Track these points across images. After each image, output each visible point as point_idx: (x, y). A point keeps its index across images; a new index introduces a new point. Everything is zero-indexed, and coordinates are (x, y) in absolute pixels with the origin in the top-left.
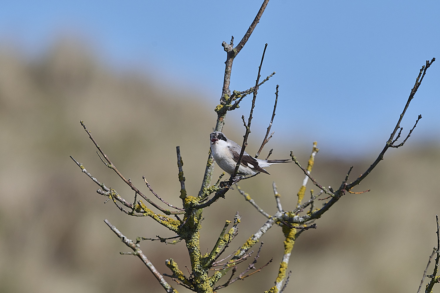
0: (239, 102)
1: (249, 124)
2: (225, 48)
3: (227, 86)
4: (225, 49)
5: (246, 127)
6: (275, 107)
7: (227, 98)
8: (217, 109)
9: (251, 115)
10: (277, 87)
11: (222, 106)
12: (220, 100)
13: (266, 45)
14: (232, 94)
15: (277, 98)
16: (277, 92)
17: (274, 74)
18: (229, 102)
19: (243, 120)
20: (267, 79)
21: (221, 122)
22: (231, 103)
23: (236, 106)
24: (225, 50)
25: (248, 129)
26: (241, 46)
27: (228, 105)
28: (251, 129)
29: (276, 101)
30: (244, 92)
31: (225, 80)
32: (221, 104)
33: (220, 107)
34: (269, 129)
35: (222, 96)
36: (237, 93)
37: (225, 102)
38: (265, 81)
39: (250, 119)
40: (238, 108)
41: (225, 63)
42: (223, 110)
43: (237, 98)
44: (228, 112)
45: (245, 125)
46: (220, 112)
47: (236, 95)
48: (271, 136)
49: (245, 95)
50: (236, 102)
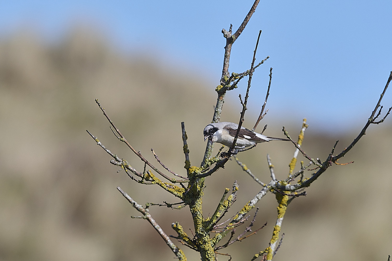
0: (237, 83)
1: (246, 102)
2: (224, 35)
3: (226, 69)
4: (225, 36)
5: (243, 105)
6: (269, 87)
7: (227, 79)
8: (218, 89)
9: (247, 94)
10: (271, 70)
11: (222, 87)
12: (221, 81)
13: (260, 32)
14: (231, 75)
15: (270, 79)
16: (271, 74)
17: (268, 58)
18: (228, 82)
19: (240, 98)
20: (262, 63)
21: (221, 101)
22: (230, 84)
23: (234, 86)
25: (244, 107)
26: (239, 33)
27: (227, 85)
28: (247, 106)
29: (270, 82)
31: (224, 63)
32: (221, 84)
33: (220, 87)
34: (263, 107)
35: (222, 78)
36: (235, 75)
37: (225, 83)
38: (260, 64)
39: (246, 98)
40: (236, 88)
41: (225, 48)
42: (223, 90)
43: (235, 79)
44: (227, 91)
45: (242, 103)
46: (220, 92)
47: (235, 77)
48: (266, 114)
49: (242, 77)
50: (234, 82)
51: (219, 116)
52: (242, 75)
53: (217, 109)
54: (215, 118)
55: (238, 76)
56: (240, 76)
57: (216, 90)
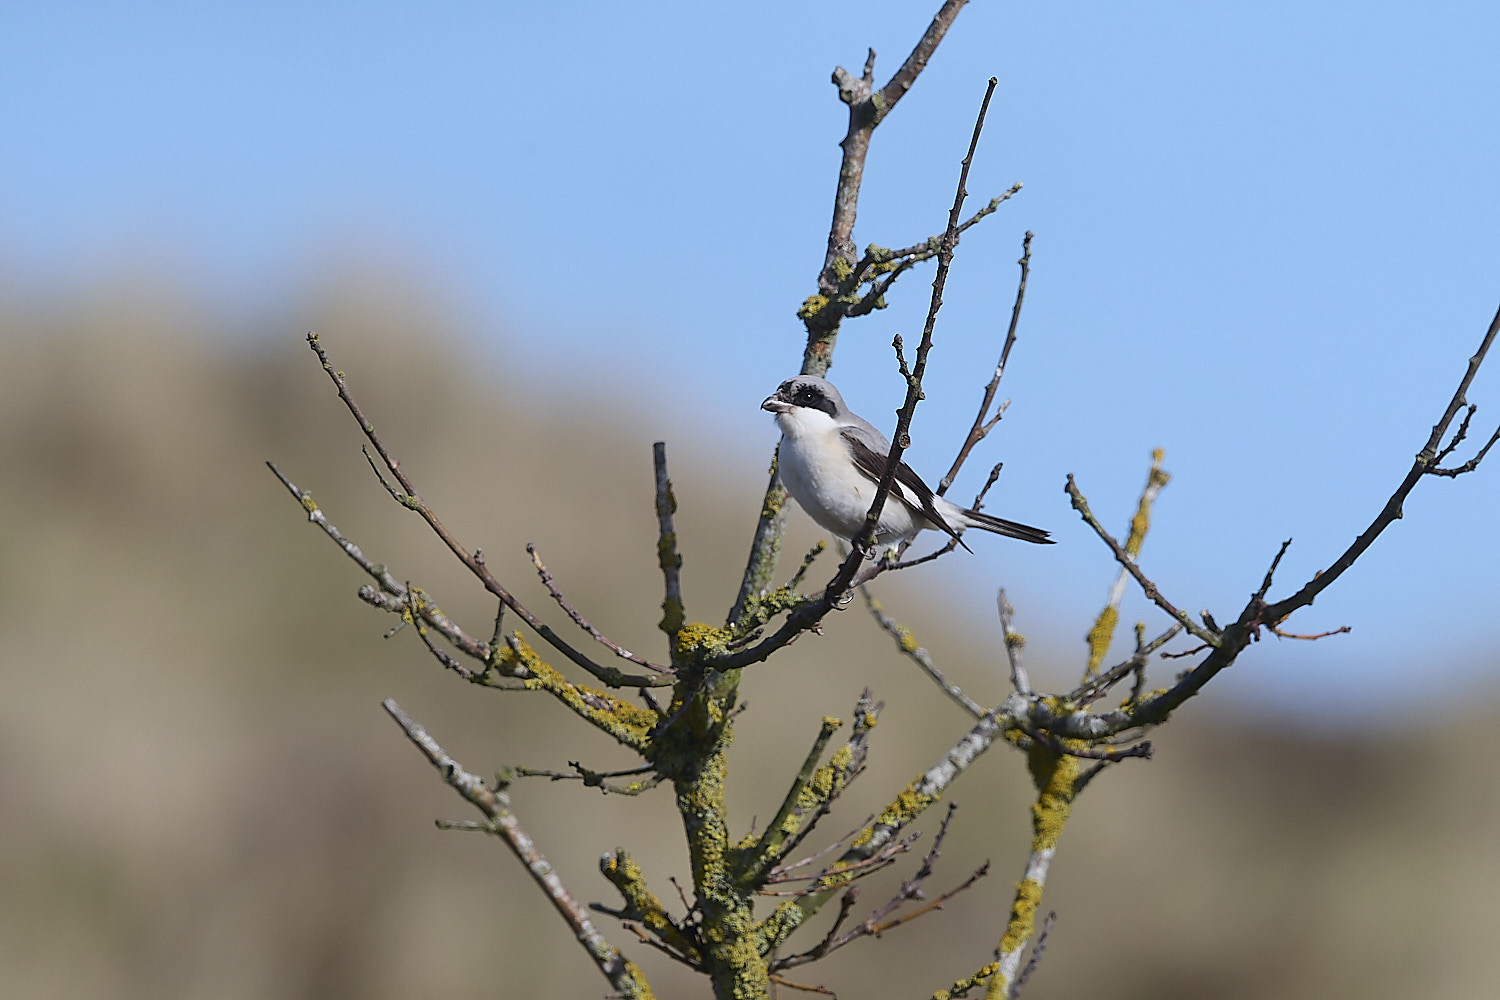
0: (884, 288)
1: (920, 367)
2: (841, 92)
3: (844, 228)
4: (844, 96)
5: (908, 378)
6: (1016, 309)
7: (845, 271)
8: (807, 311)
9: (927, 337)
10: (1027, 240)
11: (824, 301)
12: (819, 279)
13: (992, 85)
14: (861, 256)
15: (1023, 279)
16: (1027, 256)
17: (1015, 190)
18: (850, 285)
19: (899, 352)
20: (992, 209)
21: (820, 360)
22: (856, 291)
23: (875, 300)
24: (842, 99)
25: (914, 387)
26: (902, 85)
27: (847, 296)
28: (925, 385)
29: (1019, 291)
30: (904, 253)
31: (837, 206)
32: (822, 292)
33: (817, 303)
34: (990, 391)
35: (825, 265)
36: (880, 256)
37: (837, 287)
38: (984, 215)
39: (923, 350)
40: (881, 308)
41: (841, 144)
42: (828, 314)
43: (880, 272)
44: (844, 321)
45: (903, 371)
46: (816, 323)
47: (877, 263)
48: (998, 418)
49: (908, 264)
50: (874, 286)
52: (906, 258)
55: (890, 259)
56: (898, 260)
57: (800, 315)
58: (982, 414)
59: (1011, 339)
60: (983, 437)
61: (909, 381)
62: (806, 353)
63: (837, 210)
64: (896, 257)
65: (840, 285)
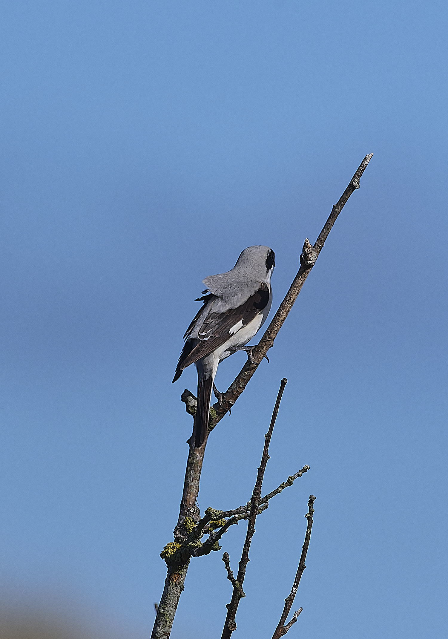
0: (218, 536)
1: (241, 575)
2: (188, 407)
3: (191, 498)
4: (190, 409)
5: (234, 582)
6: (305, 548)
7: (191, 526)
8: (167, 552)
9: (245, 554)
10: (311, 502)
11: (178, 546)
12: (175, 532)
13: (284, 383)
14: (203, 516)
15: (309, 528)
16: (311, 512)
17: (305, 470)
18: (196, 535)
19: (227, 564)
20: (289, 483)
21: (176, 585)
22: (199, 539)
23: (212, 545)
24: (188, 411)
25: (237, 588)
26: (228, 402)
27: (194, 542)
28: (245, 587)
29: (307, 535)
30: (231, 513)
31: (186, 483)
32: (177, 540)
33: (174, 547)
34: (289, 602)
35: (179, 522)
36: (215, 515)
37: (187, 537)
38: (283, 487)
40: (216, 550)
41: (187, 442)
42: (181, 554)
43: (215, 526)
44: (193, 560)
45: (230, 577)
46: (173, 561)
47: (213, 520)
48: (295, 620)
49: (234, 521)
50: (211, 535)
51: (169, 626)
52: (232, 516)
53: (164, 609)
54: (157, 633)
55: (222, 517)
56: (228, 518)
57: (163, 555)
58: (284, 618)
59: (302, 567)
60: (285, 633)
61: (234, 585)
62: (167, 582)
63: (186, 485)
64: (226, 515)
65: (189, 536)
